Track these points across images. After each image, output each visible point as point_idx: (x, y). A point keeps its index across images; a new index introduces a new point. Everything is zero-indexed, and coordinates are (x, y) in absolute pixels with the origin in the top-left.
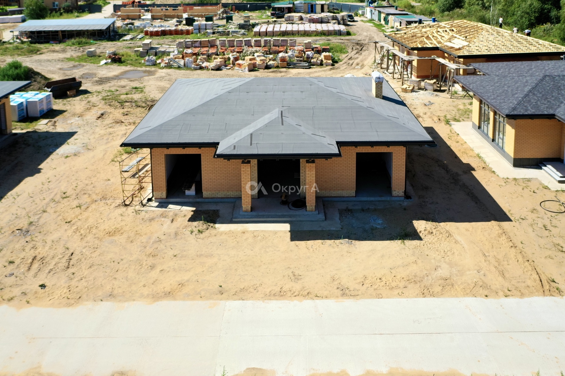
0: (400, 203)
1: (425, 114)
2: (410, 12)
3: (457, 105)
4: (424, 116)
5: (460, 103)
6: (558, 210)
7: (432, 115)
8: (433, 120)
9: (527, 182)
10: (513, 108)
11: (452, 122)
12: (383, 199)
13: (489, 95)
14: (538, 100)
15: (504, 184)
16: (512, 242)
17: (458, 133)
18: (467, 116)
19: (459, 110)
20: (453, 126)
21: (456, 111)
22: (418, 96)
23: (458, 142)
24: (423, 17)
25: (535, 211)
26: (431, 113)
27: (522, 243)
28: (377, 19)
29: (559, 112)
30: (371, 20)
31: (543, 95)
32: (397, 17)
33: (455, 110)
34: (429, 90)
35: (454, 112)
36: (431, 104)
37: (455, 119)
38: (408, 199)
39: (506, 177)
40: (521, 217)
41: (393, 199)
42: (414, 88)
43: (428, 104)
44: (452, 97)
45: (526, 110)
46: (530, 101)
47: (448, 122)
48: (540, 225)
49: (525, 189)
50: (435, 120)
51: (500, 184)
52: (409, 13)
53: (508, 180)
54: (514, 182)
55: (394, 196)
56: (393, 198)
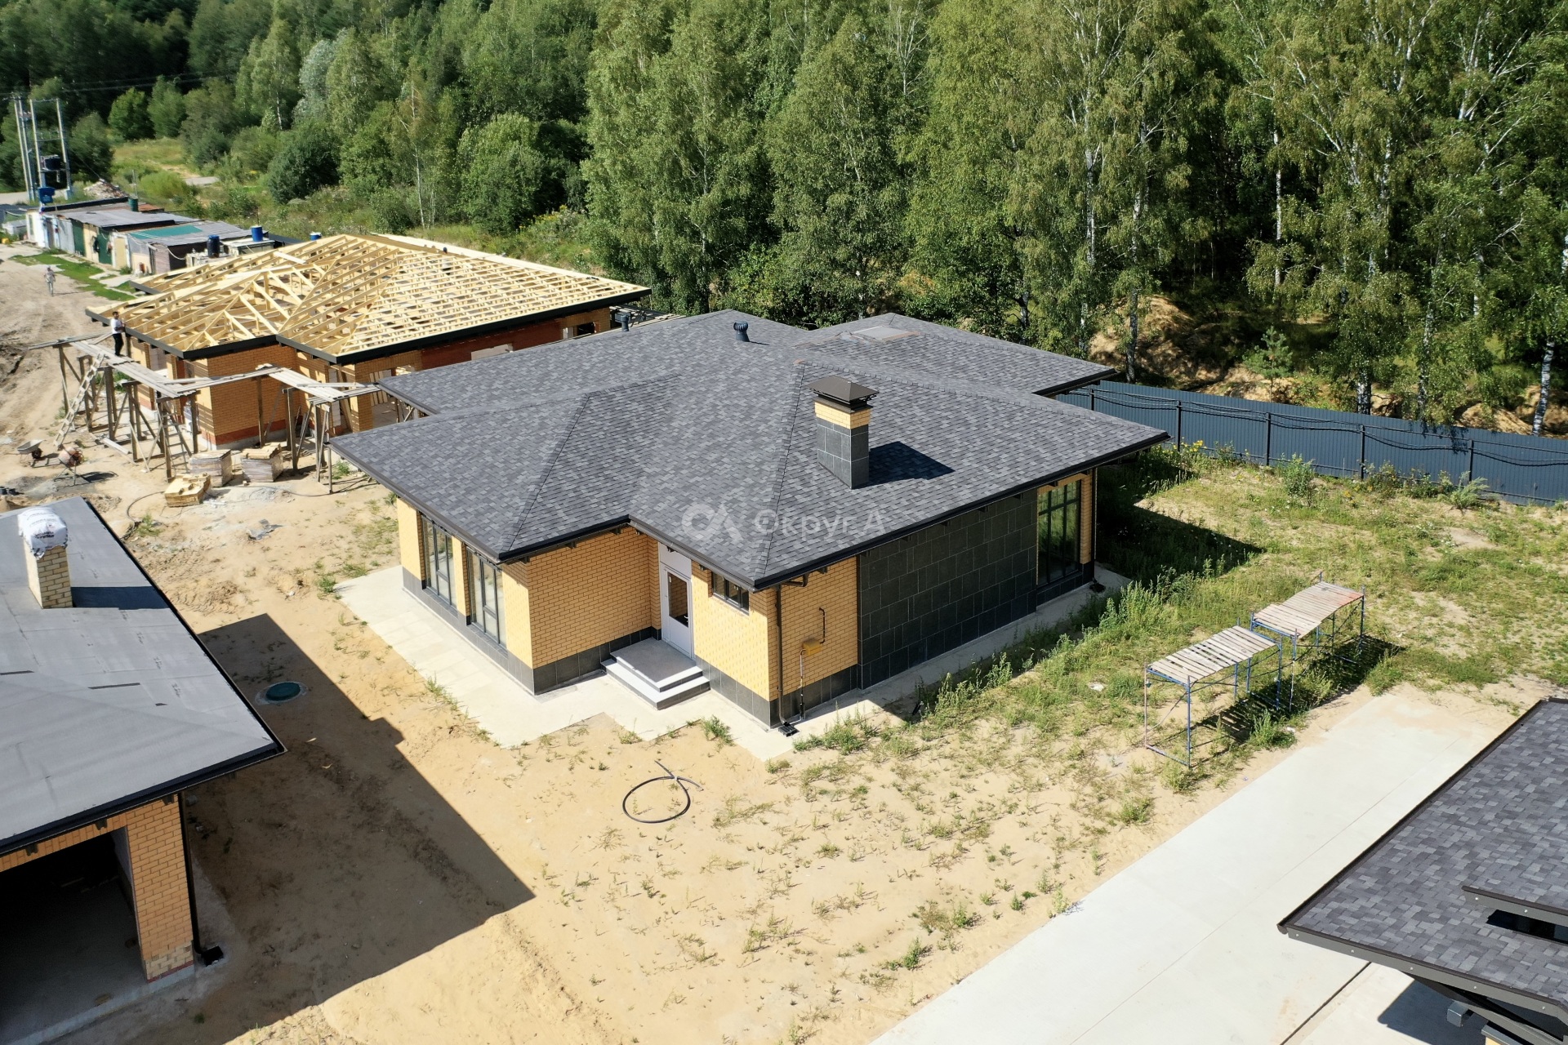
0: (178, 995)
1: (252, 573)
2: (180, 213)
3: (353, 513)
4: (251, 584)
5: (360, 505)
6: (671, 809)
7: (275, 572)
8: (280, 590)
9: (578, 739)
10: (515, 526)
11: (342, 583)
12: (111, 1006)
13: (442, 492)
14: (581, 481)
15: (517, 770)
16: (567, 990)
17: (363, 619)
18: (385, 548)
19: (358, 530)
20: (347, 598)
21: (352, 537)
22: (225, 510)
23: (364, 655)
24: (221, 229)
25: (613, 840)
26: (274, 565)
27: (594, 982)
28: (71, 248)
29: (638, 507)
30: (50, 254)
31: (590, 462)
32: (137, 237)
33: (347, 532)
34: (260, 480)
35: (343, 544)
36: (269, 528)
37: (351, 568)
38: (208, 962)
39: (518, 743)
40: (580, 881)
41: (152, 988)
42: (207, 484)
43: (259, 532)
44: (335, 488)
45: (554, 523)
46: (558, 490)
47: (328, 587)
48: (635, 886)
49: (578, 767)
50: (285, 589)
51: (504, 773)
52: (176, 218)
53: (526, 750)
54: (543, 753)
55: (154, 979)
56: (152, 985)
